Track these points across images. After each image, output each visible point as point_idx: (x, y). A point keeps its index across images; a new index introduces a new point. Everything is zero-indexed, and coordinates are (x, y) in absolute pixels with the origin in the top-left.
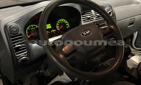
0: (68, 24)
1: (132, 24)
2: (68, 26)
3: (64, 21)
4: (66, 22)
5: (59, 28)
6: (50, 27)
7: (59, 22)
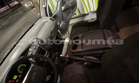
0: (24, 65)
1: (52, 33)
2: (25, 66)
3: (21, 66)
4: (22, 65)
5: (21, 72)
6: (17, 76)
7: (19, 69)
